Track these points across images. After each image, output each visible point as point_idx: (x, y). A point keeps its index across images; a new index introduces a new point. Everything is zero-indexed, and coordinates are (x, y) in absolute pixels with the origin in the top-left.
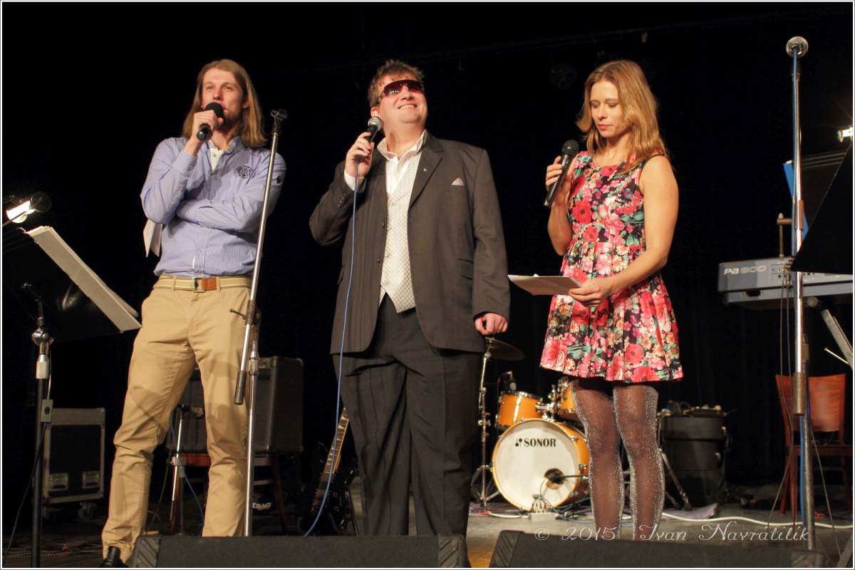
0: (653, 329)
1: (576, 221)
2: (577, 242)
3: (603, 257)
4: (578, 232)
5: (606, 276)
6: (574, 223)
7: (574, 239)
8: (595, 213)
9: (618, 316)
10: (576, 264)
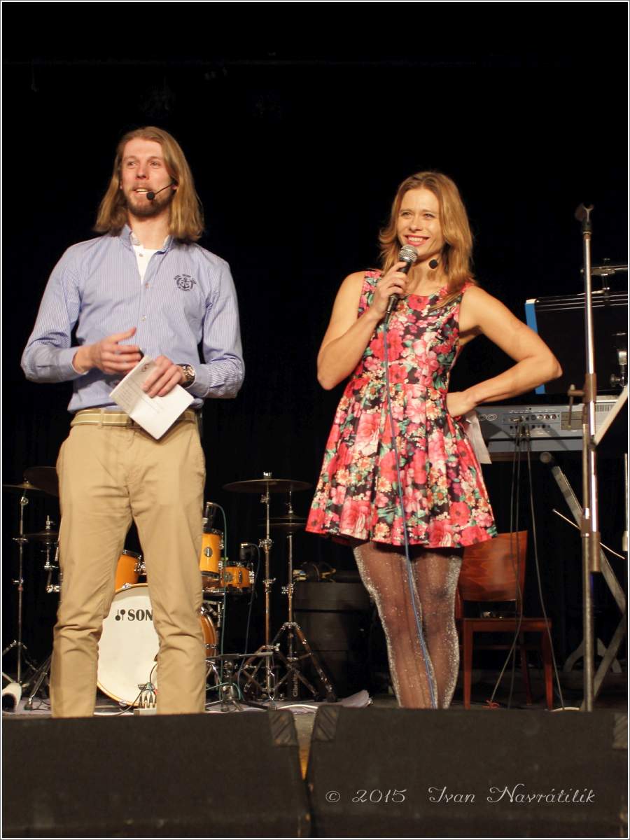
1: (373, 356)
2: (375, 382)
3: (416, 403)
4: (376, 370)
5: (421, 424)
6: (370, 359)
7: (369, 378)
8: (406, 349)
9: (439, 472)
10: (376, 408)
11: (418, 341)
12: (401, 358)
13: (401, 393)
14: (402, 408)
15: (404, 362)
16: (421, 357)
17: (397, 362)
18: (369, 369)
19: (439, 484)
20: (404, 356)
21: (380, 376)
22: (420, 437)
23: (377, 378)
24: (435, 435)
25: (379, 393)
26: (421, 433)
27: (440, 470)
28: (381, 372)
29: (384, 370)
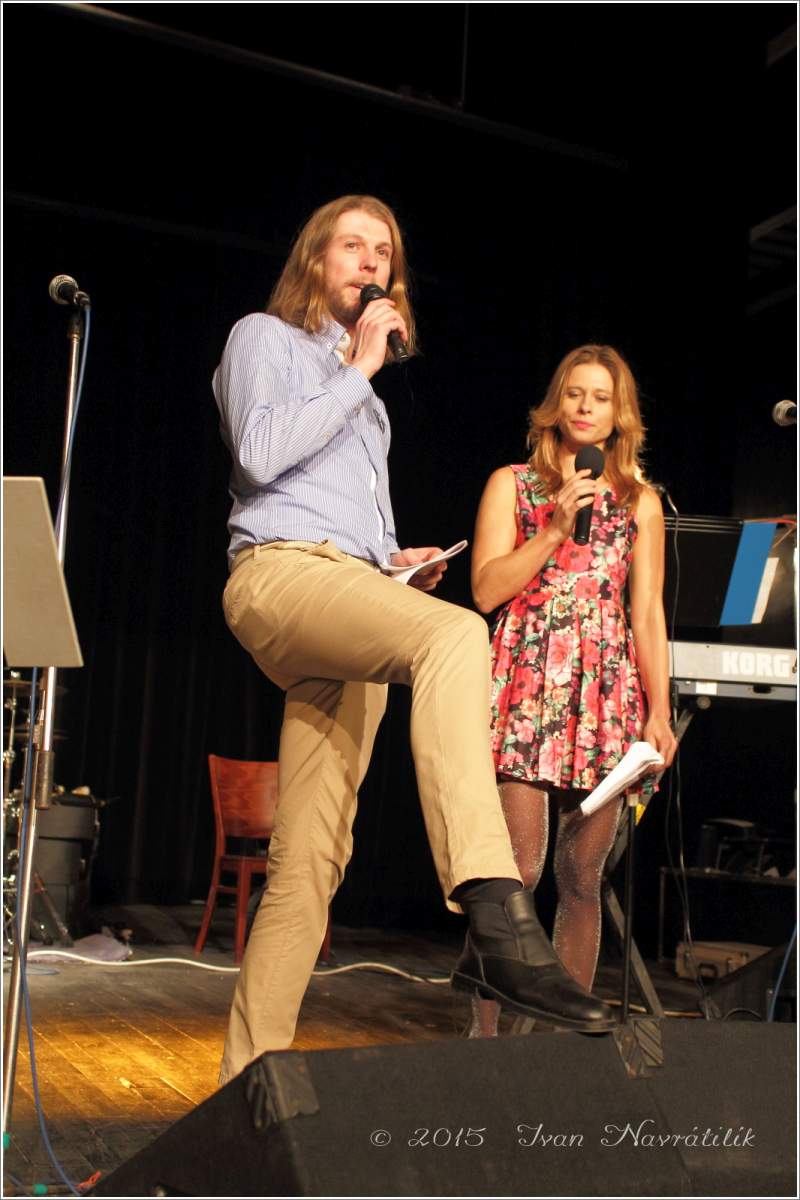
1: (557, 566)
3: (612, 622)
4: (561, 584)
8: (597, 558)
10: (568, 628)
11: (610, 549)
12: (591, 568)
13: (597, 611)
14: (599, 629)
16: (613, 567)
20: (595, 566)
21: (567, 590)
23: (563, 593)
25: (571, 611)
26: (618, 659)
28: (568, 586)
29: (571, 584)
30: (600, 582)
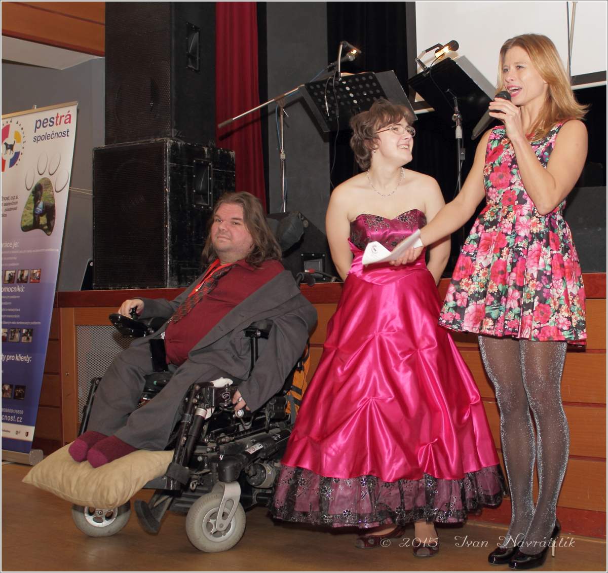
0: (562, 291)
1: (492, 187)
2: (495, 207)
3: (524, 219)
4: (495, 198)
5: (526, 237)
6: (491, 189)
7: (490, 205)
8: (514, 176)
9: (531, 276)
10: (494, 227)
12: (511, 184)
13: (512, 213)
14: (512, 225)
15: (513, 187)
17: (509, 188)
18: (491, 198)
19: (529, 286)
20: (513, 183)
21: (498, 202)
22: (523, 248)
23: (496, 204)
24: (535, 245)
25: (497, 216)
26: (524, 245)
27: (532, 274)
28: (498, 199)
29: (500, 196)
30: (517, 193)
